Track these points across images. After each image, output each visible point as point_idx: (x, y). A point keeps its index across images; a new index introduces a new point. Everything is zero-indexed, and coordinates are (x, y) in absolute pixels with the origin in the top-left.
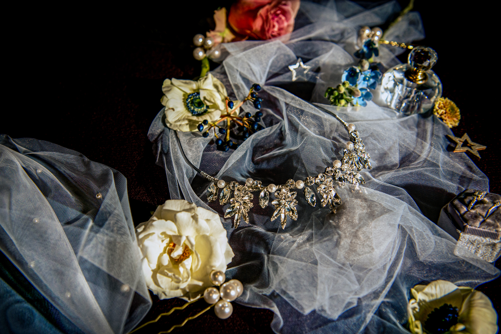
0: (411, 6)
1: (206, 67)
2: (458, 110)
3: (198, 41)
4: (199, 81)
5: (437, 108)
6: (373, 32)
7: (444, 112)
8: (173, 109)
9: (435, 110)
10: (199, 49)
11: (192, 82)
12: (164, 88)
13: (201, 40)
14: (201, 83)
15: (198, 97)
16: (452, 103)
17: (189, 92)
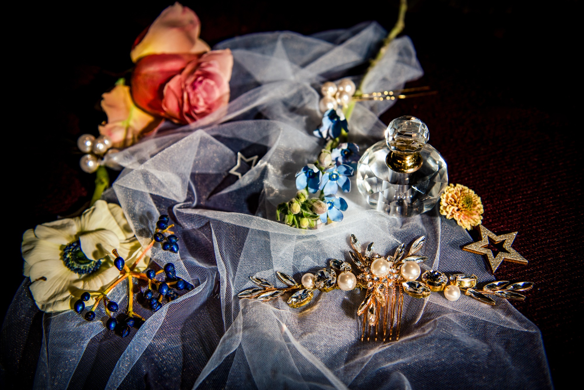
0: (400, 26)
1: (102, 183)
2: (479, 200)
3: (84, 145)
4: (83, 217)
5: (446, 205)
6: (341, 89)
7: (456, 208)
8: (44, 279)
9: (441, 208)
10: (89, 156)
11: (72, 221)
12: (25, 245)
13: (89, 143)
14: (85, 221)
15: (78, 249)
16: (467, 189)
17: (66, 242)
